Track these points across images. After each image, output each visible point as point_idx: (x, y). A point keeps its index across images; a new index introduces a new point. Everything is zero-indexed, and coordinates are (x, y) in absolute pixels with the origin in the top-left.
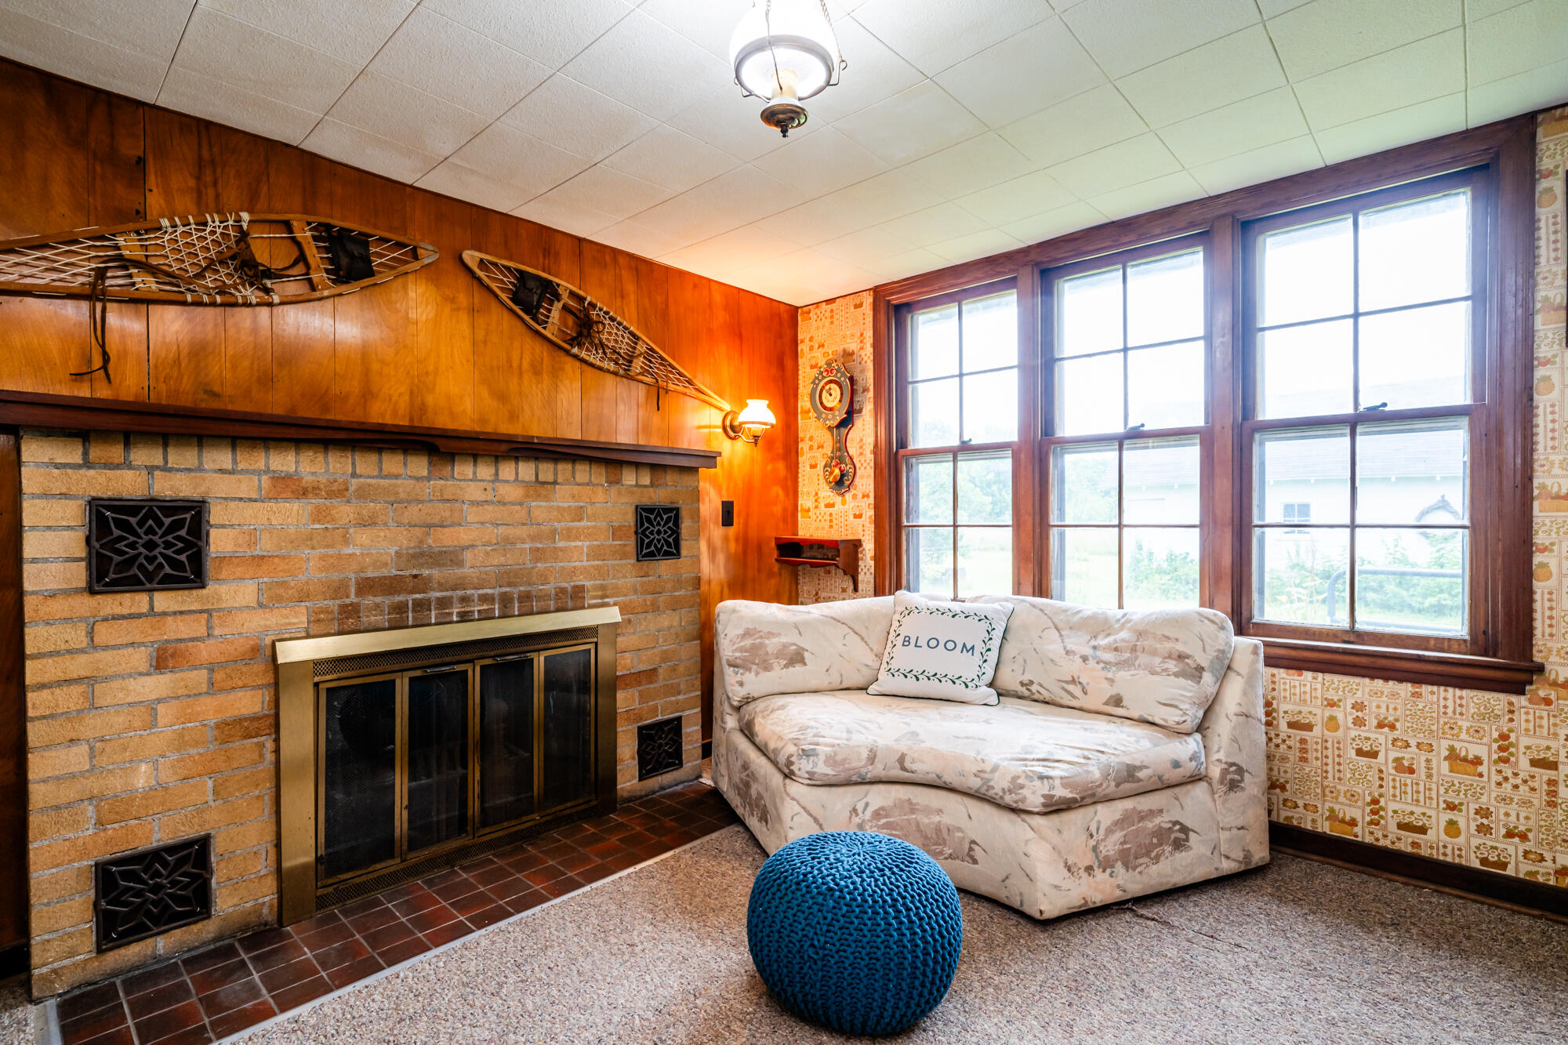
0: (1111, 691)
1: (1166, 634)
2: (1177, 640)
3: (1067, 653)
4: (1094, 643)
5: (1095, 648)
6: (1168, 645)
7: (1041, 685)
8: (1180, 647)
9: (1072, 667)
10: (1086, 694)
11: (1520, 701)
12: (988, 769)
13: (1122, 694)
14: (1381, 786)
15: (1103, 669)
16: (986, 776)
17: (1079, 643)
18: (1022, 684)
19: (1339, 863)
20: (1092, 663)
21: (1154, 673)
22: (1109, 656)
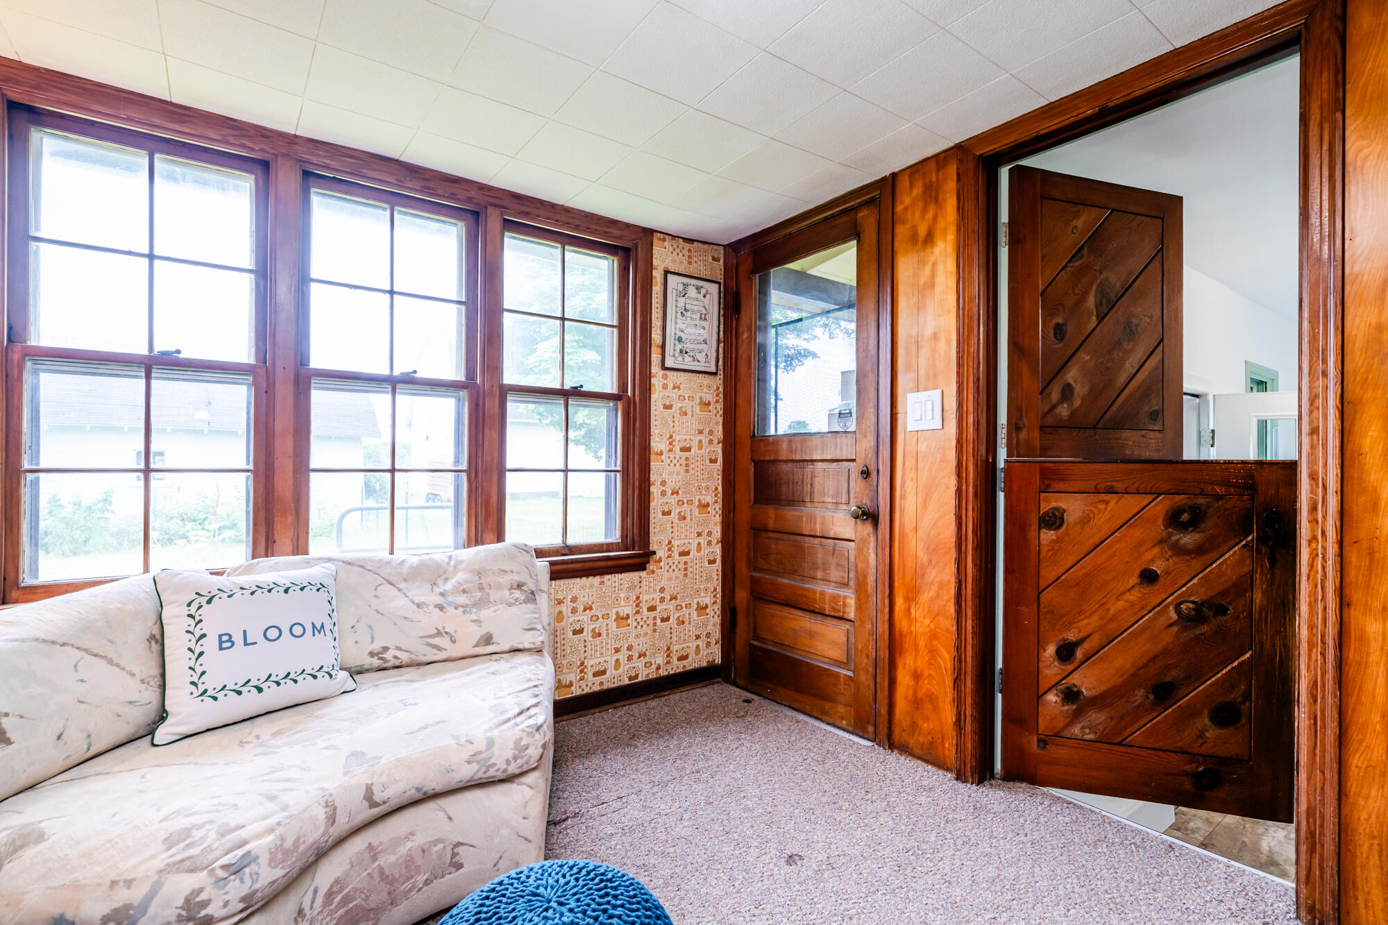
0: (480, 633)
1: (502, 568)
2: (512, 571)
3: (418, 606)
4: (437, 590)
5: (442, 594)
6: (508, 578)
7: (399, 649)
8: (517, 578)
9: (432, 620)
10: (454, 642)
11: (643, 574)
12: (483, 747)
13: (492, 632)
14: (585, 651)
15: (464, 612)
16: (483, 756)
17: (420, 592)
18: (372, 654)
19: (566, 717)
20: (450, 610)
21: (510, 605)
22: (462, 599)
